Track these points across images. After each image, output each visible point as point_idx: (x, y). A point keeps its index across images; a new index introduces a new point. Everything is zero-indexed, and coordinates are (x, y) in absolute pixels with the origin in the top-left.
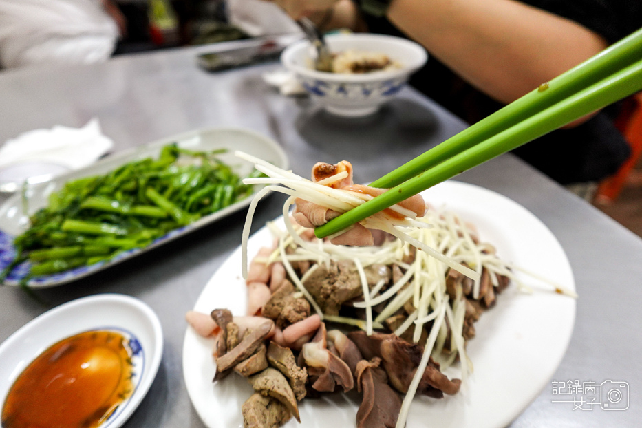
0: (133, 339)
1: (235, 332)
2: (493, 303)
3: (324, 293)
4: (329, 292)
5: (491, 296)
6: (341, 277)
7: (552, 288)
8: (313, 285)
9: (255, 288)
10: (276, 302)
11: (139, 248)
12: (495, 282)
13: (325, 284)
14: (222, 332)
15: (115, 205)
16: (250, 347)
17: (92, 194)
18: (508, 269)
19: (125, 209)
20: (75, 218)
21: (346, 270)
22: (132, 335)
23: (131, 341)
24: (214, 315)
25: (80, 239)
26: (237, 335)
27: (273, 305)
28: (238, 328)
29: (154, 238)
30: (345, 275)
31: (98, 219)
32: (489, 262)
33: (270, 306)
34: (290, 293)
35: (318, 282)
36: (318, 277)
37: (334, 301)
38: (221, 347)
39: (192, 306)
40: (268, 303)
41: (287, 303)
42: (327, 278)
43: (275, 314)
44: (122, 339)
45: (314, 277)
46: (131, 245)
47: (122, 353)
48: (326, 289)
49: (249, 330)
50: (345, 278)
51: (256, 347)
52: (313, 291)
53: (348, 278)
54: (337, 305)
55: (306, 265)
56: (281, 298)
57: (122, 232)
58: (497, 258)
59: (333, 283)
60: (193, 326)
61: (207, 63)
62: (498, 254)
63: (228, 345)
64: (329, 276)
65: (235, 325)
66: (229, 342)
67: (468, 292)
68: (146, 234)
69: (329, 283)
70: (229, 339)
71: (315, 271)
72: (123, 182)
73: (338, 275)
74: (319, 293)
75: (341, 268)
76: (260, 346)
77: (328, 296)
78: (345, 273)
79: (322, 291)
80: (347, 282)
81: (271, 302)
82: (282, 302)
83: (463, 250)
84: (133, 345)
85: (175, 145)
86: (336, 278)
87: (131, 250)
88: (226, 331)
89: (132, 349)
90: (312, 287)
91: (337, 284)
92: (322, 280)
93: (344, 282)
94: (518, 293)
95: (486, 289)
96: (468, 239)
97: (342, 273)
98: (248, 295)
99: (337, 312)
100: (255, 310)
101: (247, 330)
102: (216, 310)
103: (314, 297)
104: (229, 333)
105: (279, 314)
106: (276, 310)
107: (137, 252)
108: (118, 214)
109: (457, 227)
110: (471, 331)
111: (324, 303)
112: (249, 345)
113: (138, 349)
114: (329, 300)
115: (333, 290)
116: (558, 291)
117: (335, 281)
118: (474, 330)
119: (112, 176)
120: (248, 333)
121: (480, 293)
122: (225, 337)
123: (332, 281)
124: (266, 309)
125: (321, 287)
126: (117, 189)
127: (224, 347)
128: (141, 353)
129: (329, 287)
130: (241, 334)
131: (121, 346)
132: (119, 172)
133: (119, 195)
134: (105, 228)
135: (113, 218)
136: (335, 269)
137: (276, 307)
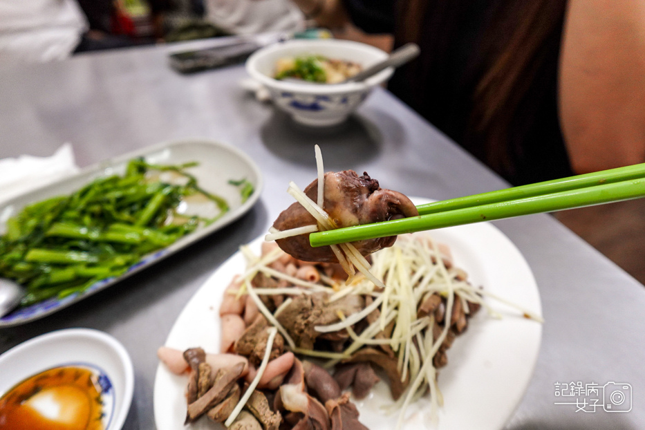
0: (102, 376)
1: (207, 373)
2: (465, 329)
3: (297, 328)
4: (303, 327)
5: (462, 322)
6: (315, 311)
7: (520, 312)
8: (287, 319)
9: (228, 320)
10: (248, 338)
11: (113, 277)
12: (466, 310)
13: (299, 319)
14: (194, 373)
15: (83, 231)
16: (222, 391)
17: (56, 220)
18: (480, 295)
19: (95, 235)
20: (39, 246)
21: (320, 304)
22: (101, 371)
23: (100, 378)
24: (186, 356)
25: (47, 270)
26: (209, 376)
27: (246, 342)
28: (210, 368)
29: (128, 264)
30: (319, 308)
31: (66, 246)
32: (462, 290)
33: (243, 343)
34: (264, 328)
35: (292, 317)
36: (292, 312)
37: (308, 336)
38: (192, 389)
39: (163, 342)
40: (241, 340)
41: (260, 340)
42: (300, 313)
43: (248, 351)
44: (90, 376)
45: (288, 312)
46: (105, 274)
47: (91, 391)
48: (300, 324)
49: (221, 372)
50: (318, 312)
51: (228, 390)
52: (287, 325)
53: (322, 312)
54: (312, 339)
55: (280, 298)
56: (254, 334)
57: (94, 259)
58: (469, 284)
59: (307, 318)
60: (165, 362)
61: (180, 65)
62: (470, 279)
63: (199, 386)
64: (304, 311)
65: (207, 365)
66: (201, 383)
67: (440, 319)
68: (120, 260)
69: (304, 318)
70: (200, 380)
71: (289, 306)
72: (90, 204)
73: (311, 310)
74: (293, 328)
75: (315, 302)
76: (233, 387)
77: (301, 331)
78: (319, 307)
79: (296, 326)
80: (321, 316)
81: (243, 339)
82: (255, 338)
83: (436, 278)
84: (102, 381)
85: (142, 159)
86: (309, 313)
87: (105, 279)
88: (198, 372)
89: (101, 386)
90: (287, 322)
91: (311, 319)
92: (296, 315)
93: (318, 316)
94: (489, 317)
95: (457, 316)
96: (440, 266)
97: (316, 307)
98: (222, 327)
99: (312, 346)
100: (228, 345)
101: (219, 371)
102: (189, 350)
103: (289, 332)
104: (201, 374)
105: (252, 351)
106: (249, 347)
107: (112, 281)
108: (87, 240)
109: (431, 252)
110: (443, 359)
111: (299, 337)
112: (221, 389)
113: (107, 386)
114: (302, 335)
115: (306, 325)
116: (527, 316)
117: (309, 316)
118: (446, 358)
119: (77, 197)
120: (221, 375)
121: (452, 319)
122: (197, 379)
123: (306, 316)
124: (238, 345)
125: (295, 322)
126: (83, 212)
127: (195, 389)
128: (110, 391)
129: (303, 322)
130: (213, 375)
131: (90, 383)
132: (84, 193)
133: (87, 220)
134: (74, 256)
135: (82, 244)
136: (308, 303)
137: (248, 344)
